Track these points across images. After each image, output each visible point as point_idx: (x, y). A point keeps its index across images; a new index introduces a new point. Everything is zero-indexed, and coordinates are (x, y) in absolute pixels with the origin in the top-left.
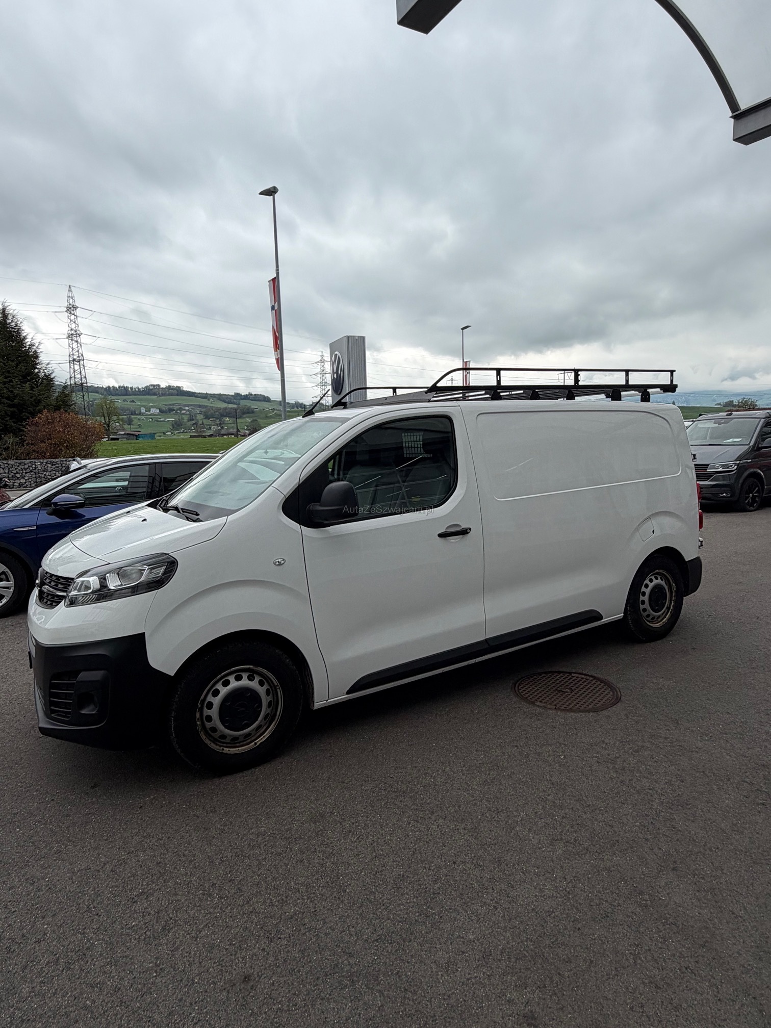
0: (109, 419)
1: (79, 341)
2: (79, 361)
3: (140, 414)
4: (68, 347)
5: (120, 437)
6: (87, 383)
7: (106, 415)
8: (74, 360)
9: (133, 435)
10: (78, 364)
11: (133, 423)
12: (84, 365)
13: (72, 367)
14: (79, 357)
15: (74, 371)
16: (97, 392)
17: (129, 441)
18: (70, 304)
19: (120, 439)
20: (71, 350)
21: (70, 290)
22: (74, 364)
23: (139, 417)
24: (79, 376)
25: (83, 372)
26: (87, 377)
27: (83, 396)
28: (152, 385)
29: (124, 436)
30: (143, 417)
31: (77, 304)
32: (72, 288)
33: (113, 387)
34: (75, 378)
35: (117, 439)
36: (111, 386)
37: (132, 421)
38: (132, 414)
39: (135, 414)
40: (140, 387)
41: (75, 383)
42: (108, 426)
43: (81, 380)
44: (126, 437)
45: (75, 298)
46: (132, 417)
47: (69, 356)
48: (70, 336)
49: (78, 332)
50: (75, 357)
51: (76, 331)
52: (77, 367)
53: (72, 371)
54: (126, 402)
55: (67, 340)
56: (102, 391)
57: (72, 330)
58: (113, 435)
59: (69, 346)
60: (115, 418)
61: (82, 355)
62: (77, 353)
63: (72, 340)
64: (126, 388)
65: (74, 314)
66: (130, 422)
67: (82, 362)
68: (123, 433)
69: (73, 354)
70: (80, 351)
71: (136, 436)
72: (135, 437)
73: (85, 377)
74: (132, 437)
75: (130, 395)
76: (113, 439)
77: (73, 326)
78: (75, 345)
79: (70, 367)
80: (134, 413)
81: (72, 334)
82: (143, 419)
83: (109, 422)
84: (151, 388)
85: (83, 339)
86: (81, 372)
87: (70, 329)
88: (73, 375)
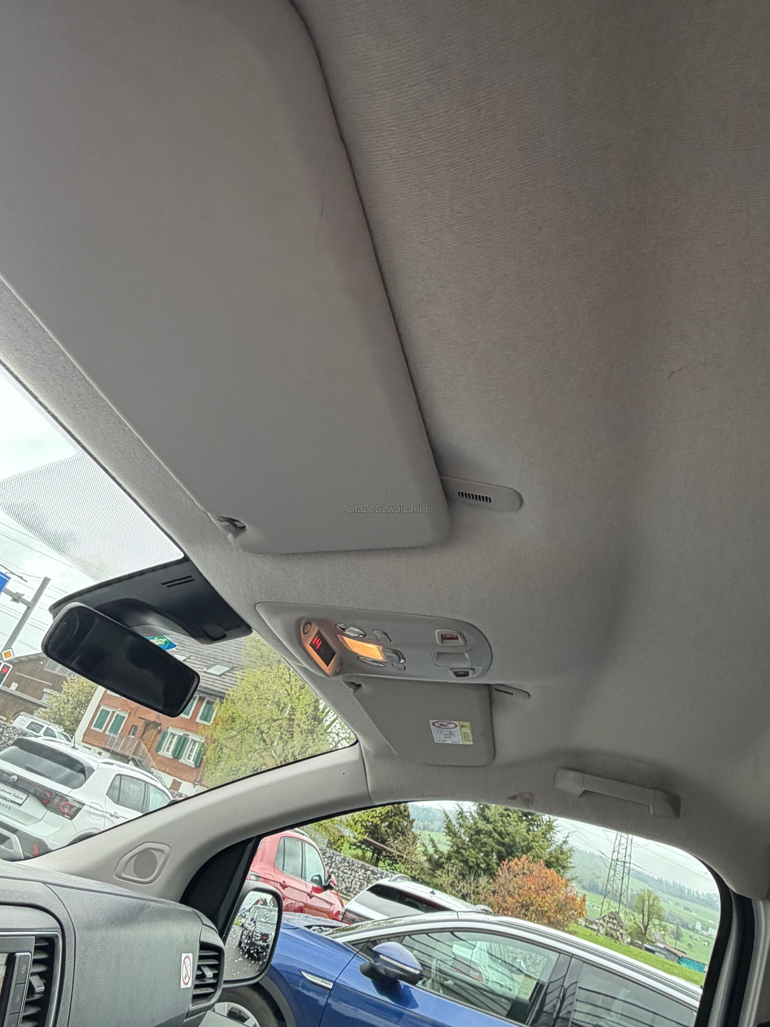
0: (649, 920)
3: (693, 930)
5: (658, 950)
6: (630, 863)
7: (646, 913)
9: (675, 954)
11: (682, 939)
12: (632, 841)
13: (619, 838)
15: (620, 845)
16: (645, 881)
17: (668, 961)
19: (656, 953)
23: (691, 933)
24: (624, 852)
25: (628, 849)
27: (623, 878)
29: (663, 951)
30: (697, 936)
34: (618, 852)
35: (653, 952)
36: (664, 880)
38: (683, 926)
39: (688, 928)
40: (700, 893)
41: (618, 860)
42: (646, 928)
43: (625, 857)
44: (665, 953)
46: (682, 930)
52: (623, 841)
53: (617, 844)
54: (678, 907)
58: (649, 944)
60: (657, 922)
64: (682, 890)
66: (678, 936)
68: (662, 946)
71: (679, 957)
72: (677, 958)
73: (630, 856)
74: (673, 956)
76: (648, 950)
79: (616, 839)
80: (685, 925)
82: (696, 939)
83: (648, 924)
88: (616, 849)
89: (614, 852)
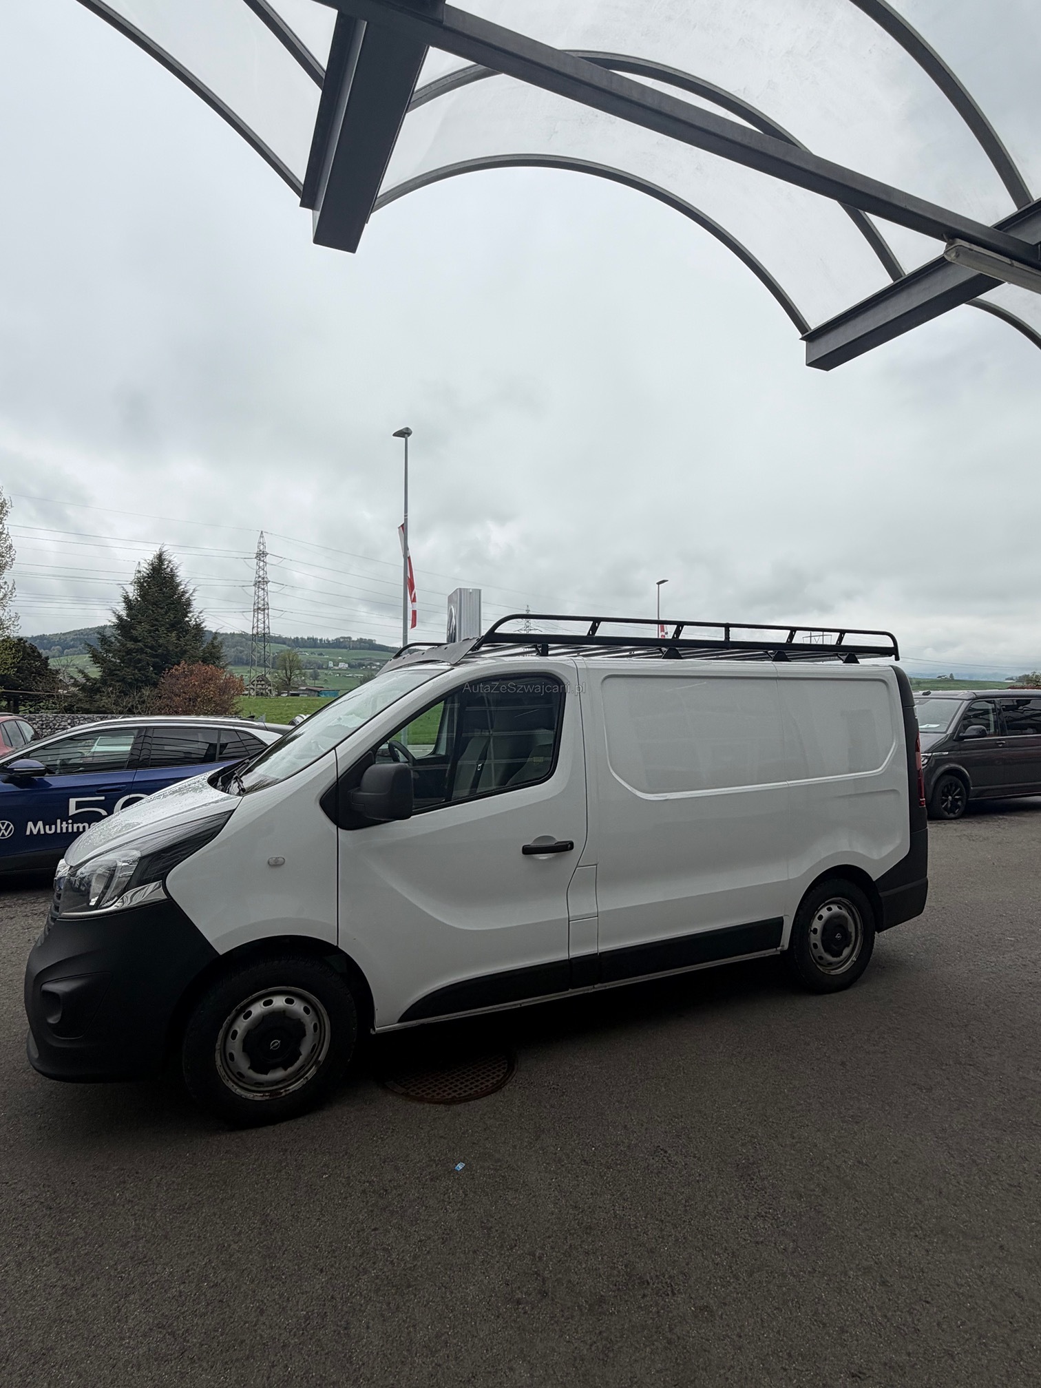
0: (291, 673)
1: (266, 589)
2: (264, 610)
3: (327, 668)
4: (253, 595)
5: (301, 692)
6: (269, 633)
7: (288, 668)
8: (259, 609)
9: (315, 691)
10: (262, 613)
11: (319, 677)
12: (268, 615)
13: (256, 616)
14: (264, 605)
15: (258, 621)
16: (284, 643)
17: (309, 698)
18: (260, 551)
19: (301, 695)
20: (256, 598)
21: (262, 536)
22: (258, 613)
23: (326, 672)
24: (262, 625)
25: (267, 622)
26: (270, 627)
27: (264, 648)
28: (342, 638)
29: (305, 692)
30: (330, 672)
31: (267, 550)
32: (264, 534)
33: (302, 638)
34: (258, 627)
35: (298, 695)
36: (299, 637)
37: (319, 676)
38: (319, 669)
39: (323, 668)
40: (330, 639)
41: (257, 633)
42: (290, 680)
43: (264, 630)
44: (307, 692)
45: (266, 545)
46: (319, 671)
47: (254, 604)
48: (257, 584)
49: (266, 580)
50: (260, 606)
51: (263, 578)
52: (261, 616)
53: (255, 620)
54: (313, 656)
55: (254, 587)
56: (290, 643)
57: (259, 577)
58: (294, 691)
59: (255, 593)
60: (297, 672)
61: (268, 604)
62: (262, 602)
63: (259, 588)
64: (314, 640)
65: (263, 561)
66: (315, 677)
67: (266, 611)
68: (304, 688)
69: (258, 603)
70: (266, 599)
71: (318, 692)
72: (317, 693)
73: (268, 627)
74: (313, 693)
75: (319, 647)
76: (293, 695)
77: (261, 573)
78: (261, 593)
79: (254, 616)
80: (320, 667)
81: (259, 582)
82: (330, 675)
83: (291, 676)
84: (341, 640)
85: (270, 587)
86: (264, 622)
87: (257, 576)
88: (256, 625)
89: (253, 628)
